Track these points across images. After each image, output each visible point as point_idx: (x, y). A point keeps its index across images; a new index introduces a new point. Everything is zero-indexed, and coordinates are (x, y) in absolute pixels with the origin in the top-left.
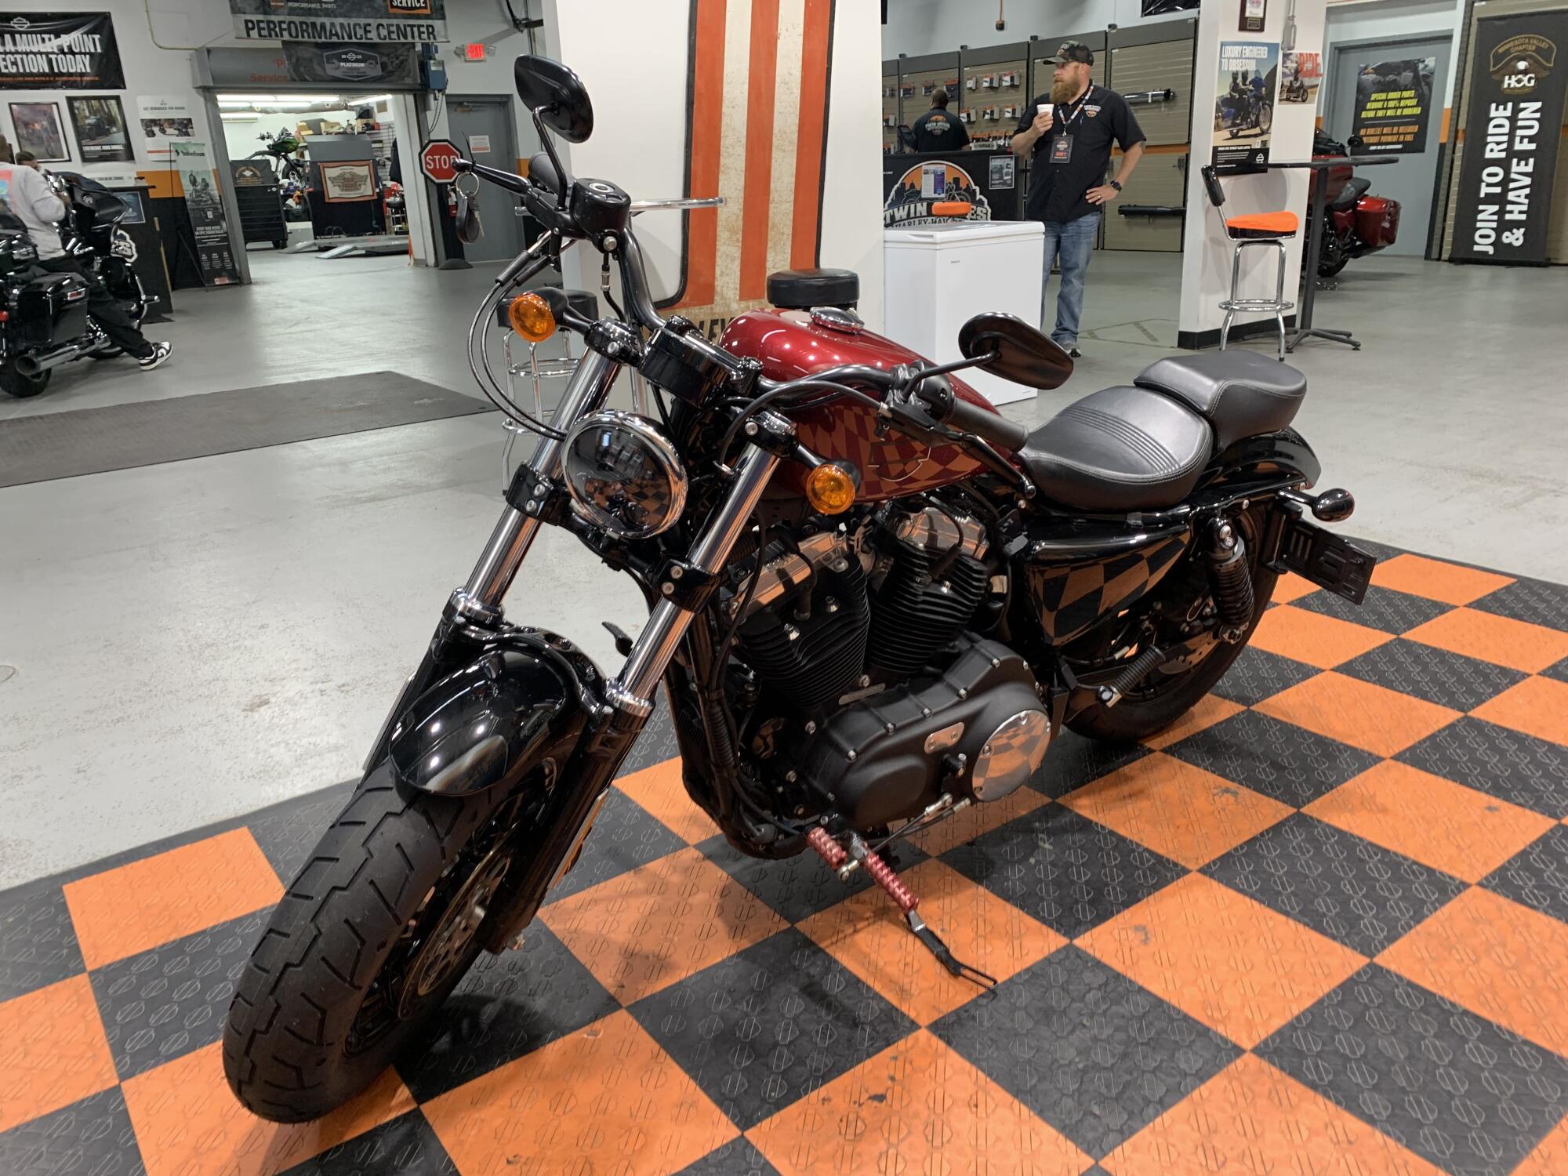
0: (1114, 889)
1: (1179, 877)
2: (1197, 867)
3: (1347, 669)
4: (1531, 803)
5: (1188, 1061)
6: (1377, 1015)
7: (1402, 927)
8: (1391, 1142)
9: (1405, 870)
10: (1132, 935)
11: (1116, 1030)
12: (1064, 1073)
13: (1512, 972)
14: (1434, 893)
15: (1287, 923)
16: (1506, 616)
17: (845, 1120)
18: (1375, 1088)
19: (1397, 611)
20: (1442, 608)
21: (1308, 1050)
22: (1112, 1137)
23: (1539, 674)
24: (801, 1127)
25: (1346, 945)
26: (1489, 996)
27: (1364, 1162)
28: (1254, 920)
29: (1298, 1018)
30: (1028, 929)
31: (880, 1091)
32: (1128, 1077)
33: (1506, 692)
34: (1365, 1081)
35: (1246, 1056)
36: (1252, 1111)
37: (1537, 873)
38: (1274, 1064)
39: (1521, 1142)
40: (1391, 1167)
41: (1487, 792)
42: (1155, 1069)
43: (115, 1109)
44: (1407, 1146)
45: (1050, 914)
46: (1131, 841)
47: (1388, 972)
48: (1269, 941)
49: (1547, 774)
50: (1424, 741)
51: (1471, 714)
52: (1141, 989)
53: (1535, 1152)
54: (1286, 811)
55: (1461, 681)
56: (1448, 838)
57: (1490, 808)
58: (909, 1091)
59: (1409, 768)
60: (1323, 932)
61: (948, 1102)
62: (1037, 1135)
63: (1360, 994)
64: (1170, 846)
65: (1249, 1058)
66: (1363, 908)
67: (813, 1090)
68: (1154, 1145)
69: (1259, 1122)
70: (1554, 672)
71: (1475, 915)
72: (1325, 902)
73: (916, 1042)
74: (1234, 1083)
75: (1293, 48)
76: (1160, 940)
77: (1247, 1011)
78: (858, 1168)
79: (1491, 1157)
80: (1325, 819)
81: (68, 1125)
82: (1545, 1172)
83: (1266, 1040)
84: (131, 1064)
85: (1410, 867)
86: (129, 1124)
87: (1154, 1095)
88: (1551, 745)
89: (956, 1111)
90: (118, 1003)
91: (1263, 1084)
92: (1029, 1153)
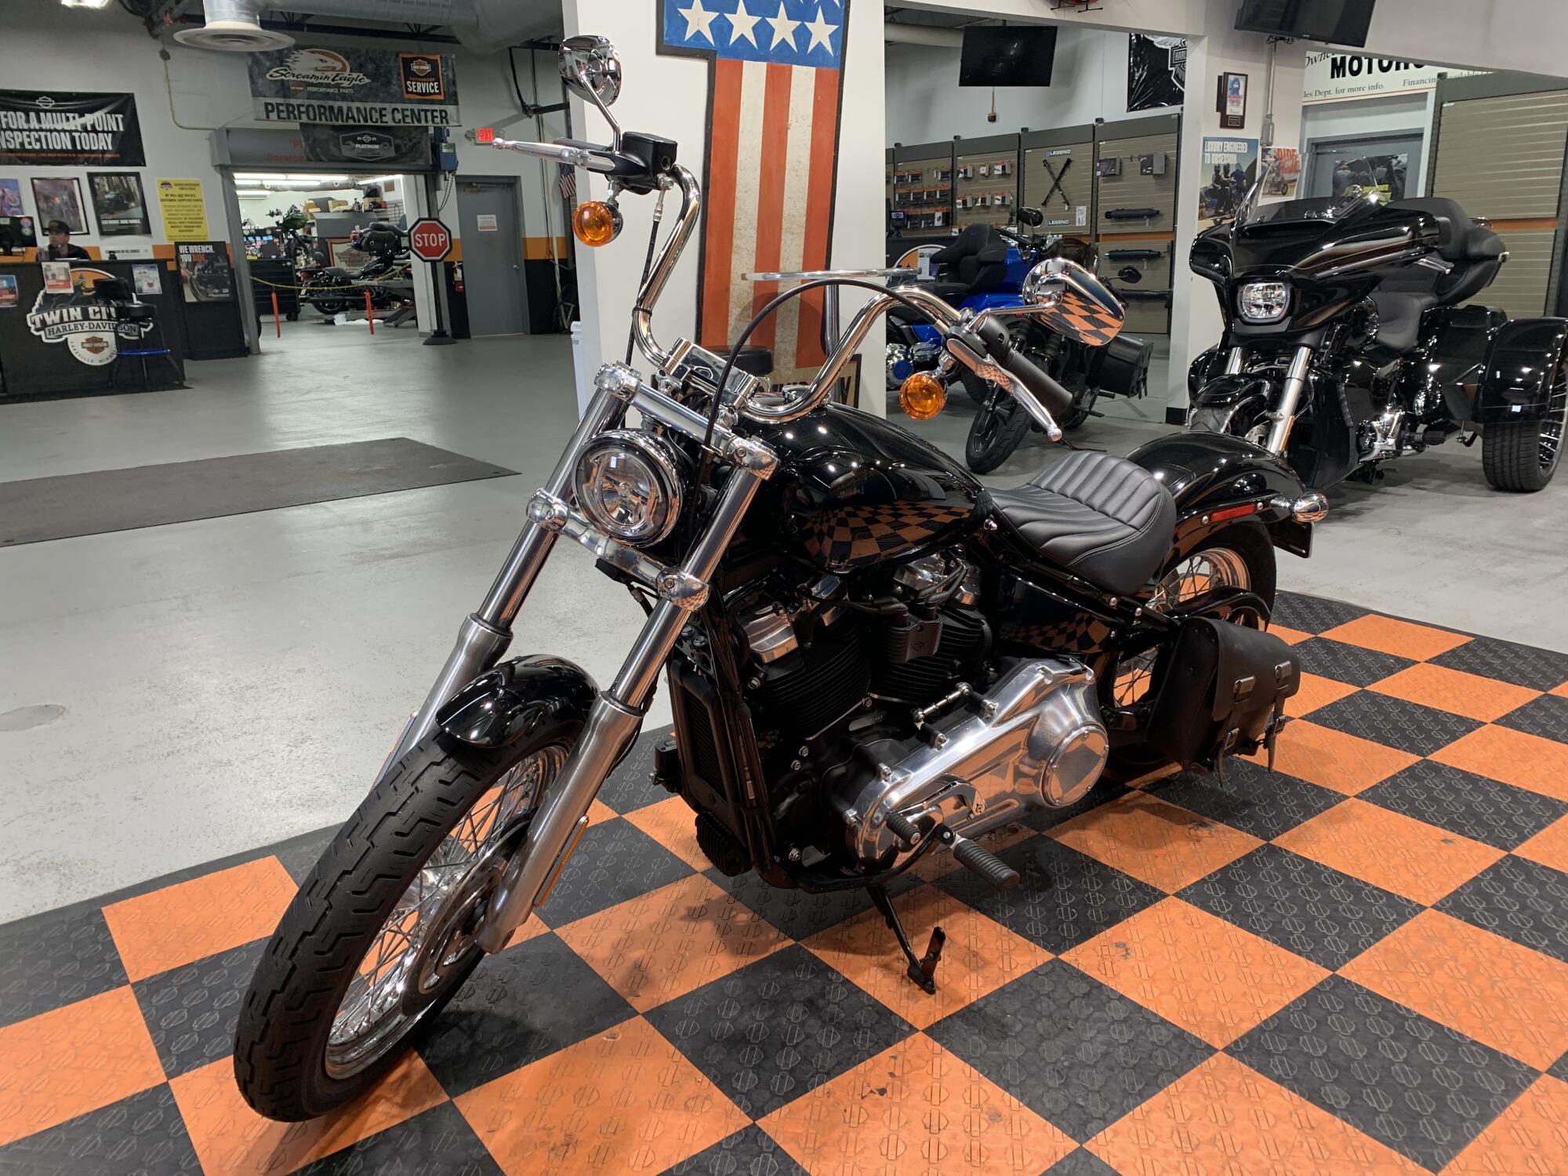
0: (1097, 911)
1: (1157, 899)
2: (1174, 892)
3: (1316, 717)
4: (1484, 836)
5: (1165, 1059)
6: (1338, 1019)
7: (1363, 944)
8: (1349, 1127)
9: (1366, 895)
10: (1113, 950)
11: (1099, 1032)
12: (1051, 1069)
13: (1464, 983)
14: (1392, 915)
15: (1256, 941)
16: (1465, 671)
17: (848, 1110)
18: (1336, 1081)
19: (1362, 666)
20: (1404, 663)
21: (1276, 1049)
22: (1095, 1124)
23: (1494, 722)
24: (808, 1116)
25: (1311, 960)
27: (1325, 1145)
28: (1226, 938)
29: (1265, 1022)
30: (1017, 945)
31: (882, 1085)
32: (1109, 1073)
33: (1463, 739)
34: (1327, 1076)
35: (1217, 1055)
36: (1223, 1102)
37: (1487, 897)
38: (1244, 1062)
39: (1468, 1128)
40: (1350, 1151)
41: (1443, 827)
42: (1135, 1065)
43: (164, 1104)
44: (1363, 1131)
45: (1037, 933)
46: (1112, 869)
47: (1349, 982)
48: (1240, 955)
49: (1499, 812)
50: (1386, 781)
51: (1429, 757)
52: (1121, 997)
53: (1481, 1136)
54: (1257, 843)
55: (1420, 729)
56: (1406, 866)
57: (1445, 841)
58: (908, 1086)
59: (1371, 805)
60: (1289, 947)
61: (944, 1094)
62: (1027, 1122)
63: (1322, 999)
64: (1150, 873)
65: (1221, 1056)
66: (1328, 928)
67: (818, 1085)
68: (1134, 1130)
69: (1230, 1111)
70: (1507, 721)
71: (1430, 934)
72: (1291, 921)
73: (914, 1041)
74: (1207, 1078)
75: (1271, 144)
76: (1139, 955)
77: (1219, 1016)
78: (862, 1151)
79: (1439, 1139)
80: (1293, 850)
81: (120, 1119)
82: (1491, 1154)
83: (1237, 1041)
84: (178, 1064)
85: (1370, 891)
86: (179, 1116)
87: (1133, 1088)
88: (1503, 786)
89: (951, 1102)
90: (163, 1010)
91: (1233, 1079)
92: (1019, 1137)
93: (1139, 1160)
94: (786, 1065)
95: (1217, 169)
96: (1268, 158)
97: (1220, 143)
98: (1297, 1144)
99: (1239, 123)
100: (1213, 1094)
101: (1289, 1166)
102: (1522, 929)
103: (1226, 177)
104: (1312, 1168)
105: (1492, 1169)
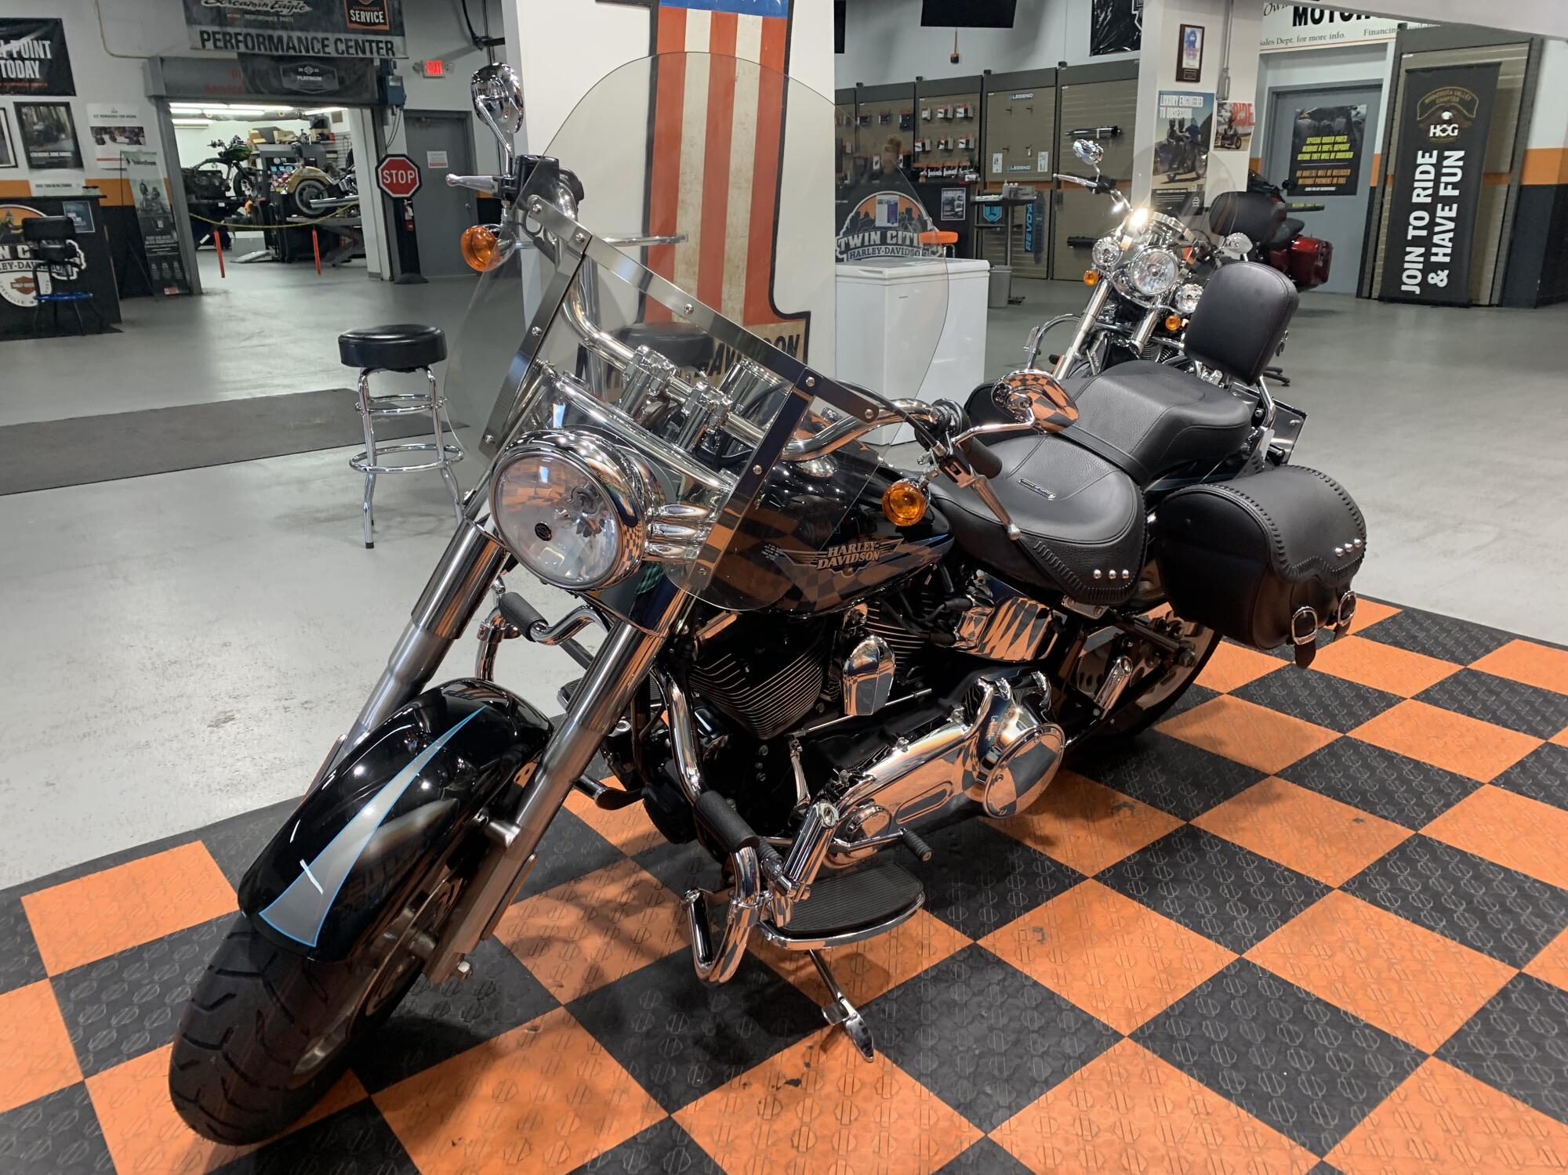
0: (1017, 895)
1: (1076, 883)
2: (1093, 875)
3: (1244, 692)
4: (1394, 814)
5: (1072, 1046)
6: (1241, 1003)
7: (1270, 927)
8: (1243, 1113)
9: (1277, 876)
10: (1030, 935)
11: (1011, 1020)
12: (962, 1058)
13: (1362, 966)
14: (1300, 897)
15: (1169, 925)
16: (1389, 644)
17: (763, 1102)
18: (1234, 1066)
21: (1179, 1035)
22: (1000, 1113)
23: (1413, 698)
24: (723, 1108)
25: (1220, 943)
26: (1339, 986)
27: (1219, 1130)
28: (1140, 922)
29: (1172, 1007)
30: (937, 930)
31: (797, 1076)
32: (1019, 1061)
33: (1382, 715)
34: (1225, 1061)
35: (1123, 1041)
36: (1125, 1088)
37: (1392, 878)
38: (1148, 1048)
39: (1355, 1112)
40: (1242, 1134)
41: (1356, 806)
42: (1044, 1053)
43: (79, 1104)
44: (1256, 1116)
45: (957, 917)
46: (1035, 851)
47: (1255, 965)
48: (1152, 940)
49: (1410, 790)
50: (1306, 759)
51: (1349, 734)
52: (1036, 984)
53: (1367, 1119)
54: (1176, 823)
55: (1343, 704)
56: (1316, 847)
57: (1357, 820)
58: (822, 1077)
59: (1289, 783)
60: (1199, 930)
61: (857, 1086)
62: (935, 1112)
63: (1227, 984)
64: (1070, 855)
65: (1127, 1042)
66: (1238, 911)
67: (735, 1076)
68: (1038, 1118)
69: (1130, 1097)
70: (1426, 696)
71: (1334, 915)
72: (1204, 905)
73: (831, 1032)
74: (1111, 1064)
76: (1055, 939)
77: (1127, 1001)
78: (774, 1144)
79: (1327, 1124)
80: (1212, 832)
81: (36, 1118)
82: (1374, 1137)
83: (1143, 1026)
84: (95, 1062)
85: (1282, 873)
86: (94, 1116)
87: (1039, 1076)
88: (1417, 763)
89: (865, 1092)
90: (81, 1005)
91: (1136, 1066)
92: (927, 1127)
93: (1041, 1149)
97: (1176, 97)
99: (1195, 76)
100: (1116, 1079)
101: (1183, 1153)
102: (1422, 910)
104: (1205, 1155)
105: (1374, 1153)
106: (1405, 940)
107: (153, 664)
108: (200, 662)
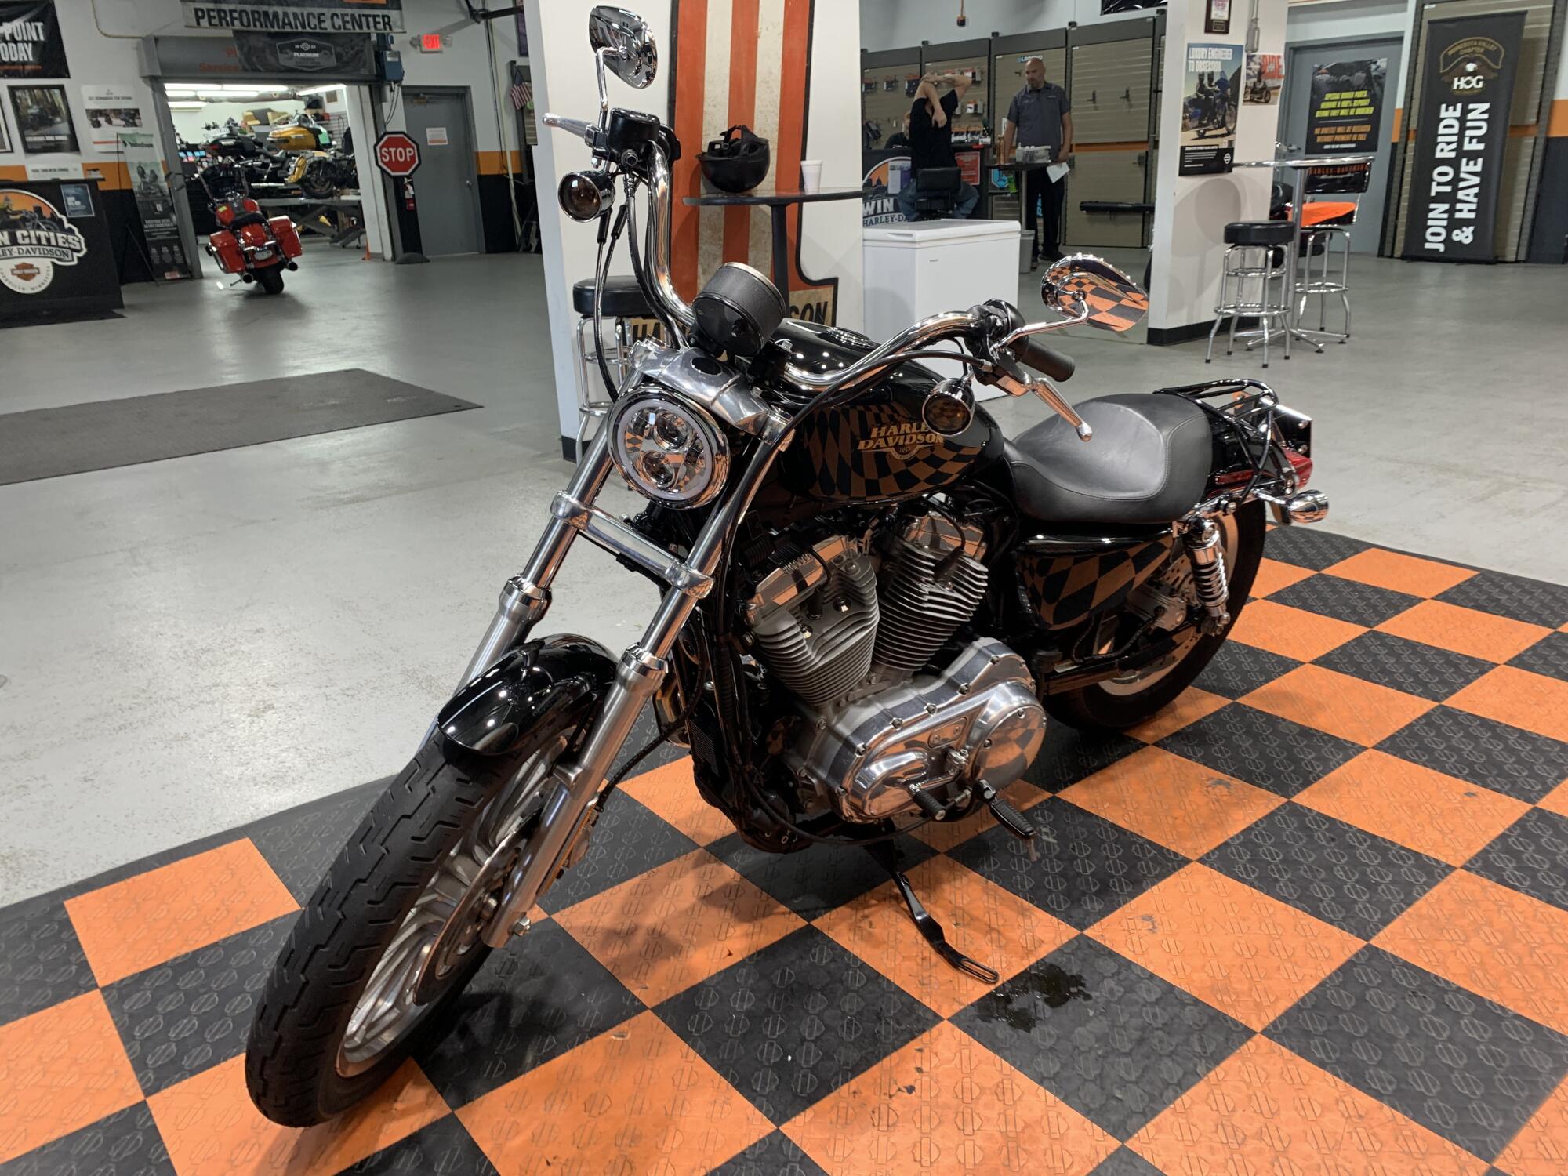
0: (1119, 880)
1: (1180, 866)
2: (1197, 857)
3: (1326, 661)
4: (1507, 787)
5: (1202, 1044)
6: (1377, 994)
7: (1395, 910)
8: (1399, 1115)
9: (1394, 855)
10: (1140, 924)
11: (1132, 1016)
12: (1085, 1059)
13: (1502, 951)
14: (1421, 877)
15: (1286, 910)
16: (1472, 608)
17: (877, 1111)
18: (1381, 1064)
19: (1369, 605)
20: (1411, 601)
21: (1315, 1030)
22: (1135, 1120)
23: (1506, 664)
24: (834, 1120)
25: (1343, 929)
27: (1374, 1134)
28: (1255, 907)
29: (1303, 1000)
30: (1040, 920)
31: (909, 1082)
32: (1147, 1062)
33: (1476, 683)
34: (1371, 1059)
35: (1256, 1038)
36: (1267, 1091)
37: (1516, 855)
38: (1284, 1045)
39: (1519, 1112)
40: (1401, 1138)
41: (1465, 779)
42: (1172, 1052)
43: (142, 1126)
44: (1413, 1119)
45: (1059, 906)
46: (1132, 833)
47: (1384, 952)
48: (1270, 926)
49: (1520, 761)
50: (1403, 730)
51: (1444, 703)
52: (1152, 976)
53: (1533, 1120)
54: (1278, 801)
55: (1433, 672)
56: (1432, 823)
57: (1469, 794)
58: (937, 1082)
59: (1391, 757)
60: (1320, 916)
61: (976, 1091)
62: (1064, 1119)
63: (1359, 974)
64: (1169, 837)
65: (1260, 1040)
66: (1357, 893)
67: (843, 1084)
68: (1176, 1125)
69: (1274, 1100)
70: (1518, 662)
71: (1463, 897)
72: (1320, 887)
73: (940, 1034)
74: (1247, 1064)
75: (1256, 50)
76: (1167, 928)
77: (1254, 994)
78: (893, 1158)
79: (1491, 1125)
80: (1316, 808)
81: (96, 1142)
82: (1545, 1139)
83: (1275, 1021)
84: (155, 1079)
85: (1397, 852)
86: (159, 1139)
87: (1172, 1078)
88: (1521, 731)
89: (984, 1099)
90: (135, 1018)
91: (1275, 1064)
92: (1058, 1136)
93: (1185, 1159)
94: (807, 1062)
95: (1201, 77)
96: (1253, 66)
97: (1204, 50)
98: (1346, 1135)
99: (1224, 27)
101: (1340, 1161)
102: (1554, 889)
103: (1210, 85)
104: (1365, 1163)
105: (1547, 1156)
106: (1540, 921)
107: (185, 652)
108: (233, 649)
